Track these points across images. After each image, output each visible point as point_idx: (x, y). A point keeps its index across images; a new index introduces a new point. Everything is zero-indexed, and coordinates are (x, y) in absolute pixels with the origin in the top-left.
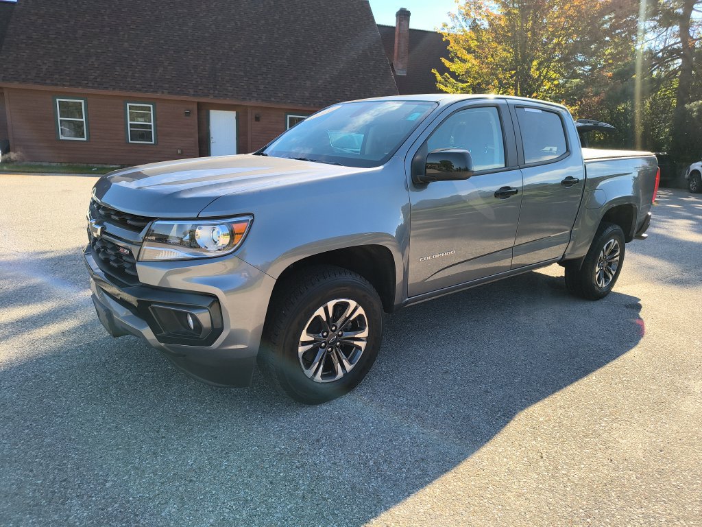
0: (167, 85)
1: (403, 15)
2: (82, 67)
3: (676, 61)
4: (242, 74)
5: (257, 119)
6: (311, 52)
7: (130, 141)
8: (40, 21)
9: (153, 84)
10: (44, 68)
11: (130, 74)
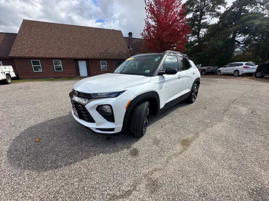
0: (65, 55)
1: (130, 34)
2: (38, 51)
3: (197, 44)
4: (87, 50)
5: (92, 63)
6: (106, 44)
7: (56, 71)
8: (25, 38)
9: (60, 54)
10: (26, 51)
11: (53, 52)
